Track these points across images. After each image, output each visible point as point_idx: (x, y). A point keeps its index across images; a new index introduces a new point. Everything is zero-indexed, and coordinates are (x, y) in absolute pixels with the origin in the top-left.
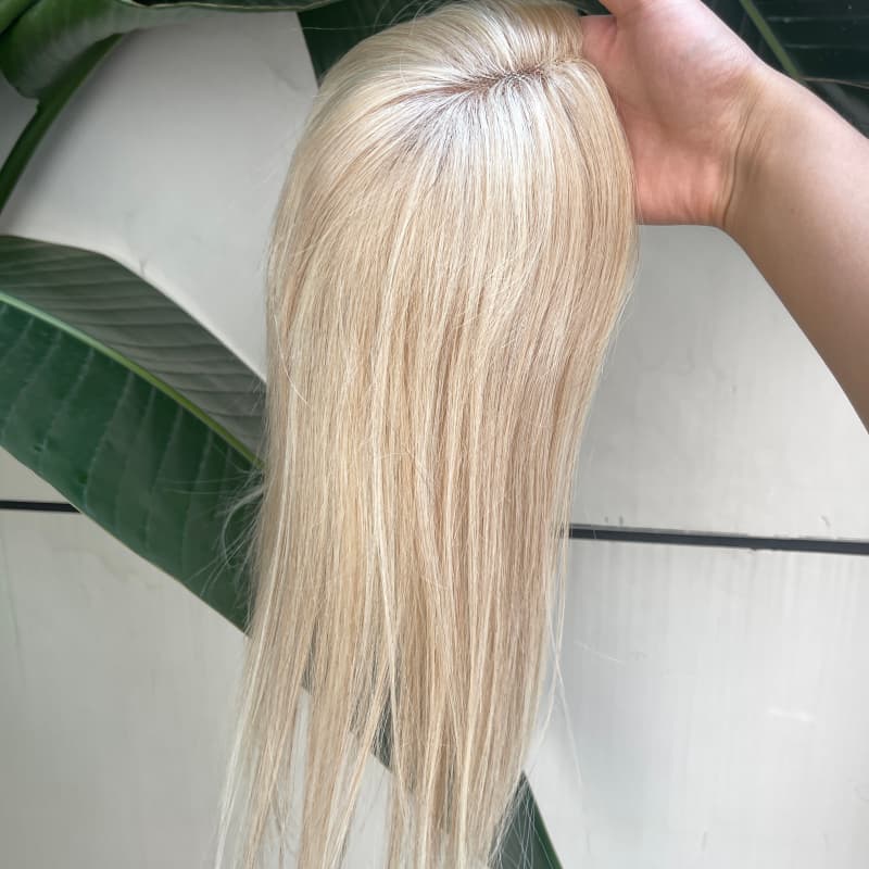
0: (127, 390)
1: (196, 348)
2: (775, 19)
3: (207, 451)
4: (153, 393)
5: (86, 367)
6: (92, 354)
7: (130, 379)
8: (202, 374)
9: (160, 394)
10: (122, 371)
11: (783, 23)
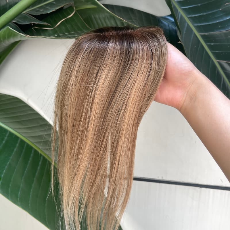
0: (18, 145)
1: (41, 126)
2: (209, 44)
3: (40, 163)
4: (26, 145)
5: (6, 138)
6: (8, 133)
7: (19, 141)
8: (42, 135)
9: (28, 145)
10: (17, 138)
11: (211, 45)
